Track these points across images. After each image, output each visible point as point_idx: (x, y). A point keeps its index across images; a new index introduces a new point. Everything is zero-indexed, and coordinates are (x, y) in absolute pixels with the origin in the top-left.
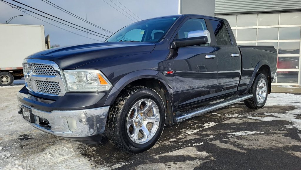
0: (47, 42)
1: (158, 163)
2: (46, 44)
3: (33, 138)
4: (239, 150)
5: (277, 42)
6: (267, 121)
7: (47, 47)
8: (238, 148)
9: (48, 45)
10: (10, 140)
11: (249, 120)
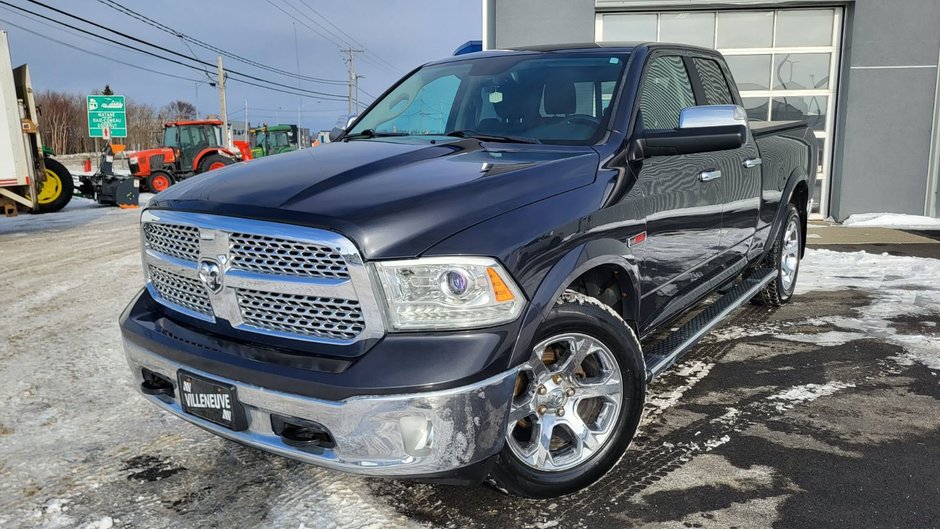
0: (21, 92)
1: (660, 521)
2: (18, 97)
3: (182, 469)
4: (837, 450)
5: (767, 96)
6: (833, 345)
7: (22, 108)
8: (832, 444)
9: (25, 103)
10: (105, 485)
11: (783, 346)
